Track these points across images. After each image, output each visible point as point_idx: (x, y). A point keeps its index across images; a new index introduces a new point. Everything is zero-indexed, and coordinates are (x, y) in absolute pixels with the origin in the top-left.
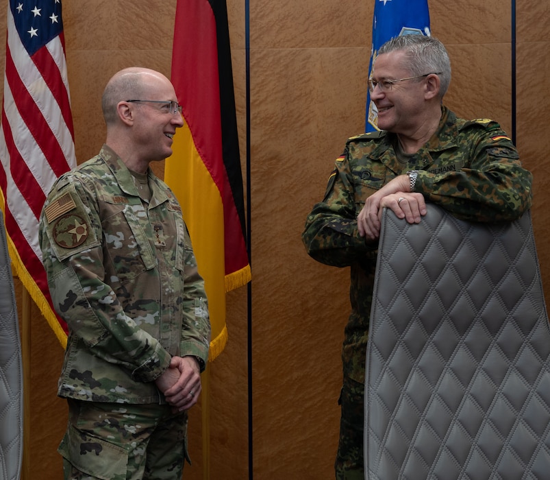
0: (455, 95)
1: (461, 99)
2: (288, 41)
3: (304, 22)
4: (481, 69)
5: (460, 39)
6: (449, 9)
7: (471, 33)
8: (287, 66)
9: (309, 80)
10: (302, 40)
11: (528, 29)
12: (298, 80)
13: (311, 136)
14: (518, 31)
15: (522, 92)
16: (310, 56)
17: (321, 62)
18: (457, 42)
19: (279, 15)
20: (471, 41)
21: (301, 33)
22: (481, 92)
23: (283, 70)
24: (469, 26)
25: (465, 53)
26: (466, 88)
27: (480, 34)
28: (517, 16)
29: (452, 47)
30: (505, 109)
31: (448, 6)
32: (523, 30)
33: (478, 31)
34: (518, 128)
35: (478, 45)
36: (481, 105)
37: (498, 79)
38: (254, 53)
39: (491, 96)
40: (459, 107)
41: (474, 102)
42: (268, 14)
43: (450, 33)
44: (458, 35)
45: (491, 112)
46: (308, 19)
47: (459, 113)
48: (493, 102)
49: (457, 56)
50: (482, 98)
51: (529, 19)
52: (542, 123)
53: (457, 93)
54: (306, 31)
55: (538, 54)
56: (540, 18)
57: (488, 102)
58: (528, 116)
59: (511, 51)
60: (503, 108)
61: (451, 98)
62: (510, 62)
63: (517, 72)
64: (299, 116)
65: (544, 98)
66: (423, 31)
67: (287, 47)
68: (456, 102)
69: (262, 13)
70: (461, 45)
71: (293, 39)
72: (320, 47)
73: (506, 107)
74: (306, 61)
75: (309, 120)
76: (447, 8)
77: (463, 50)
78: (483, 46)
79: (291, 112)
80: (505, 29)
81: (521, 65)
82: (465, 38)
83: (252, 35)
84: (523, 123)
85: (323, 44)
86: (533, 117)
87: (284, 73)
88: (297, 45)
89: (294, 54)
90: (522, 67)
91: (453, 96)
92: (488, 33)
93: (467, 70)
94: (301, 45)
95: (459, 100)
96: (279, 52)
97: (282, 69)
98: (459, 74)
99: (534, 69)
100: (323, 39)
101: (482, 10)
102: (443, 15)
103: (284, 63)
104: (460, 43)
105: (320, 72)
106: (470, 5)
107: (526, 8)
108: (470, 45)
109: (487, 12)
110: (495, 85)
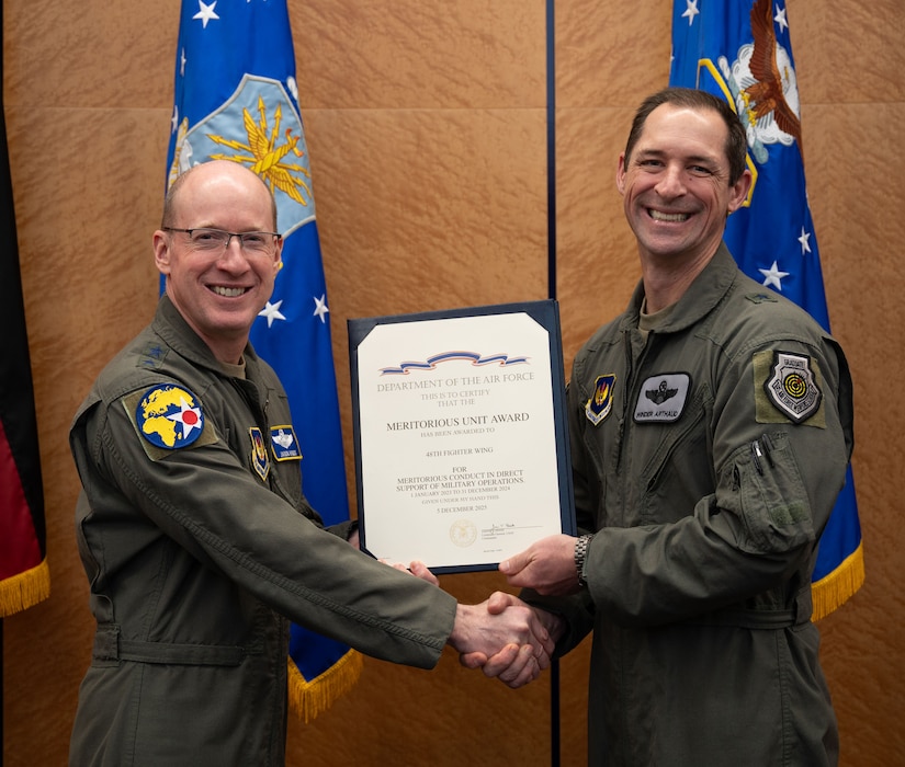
0: (434, 212)
1: (446, 221)
2: (87, 92)
3: (122, 54)
4: (486, 162)
5: (443, 98)
6: (421, 37)
7: (467, 86)
8: (83, 146)
9: (132, 176)
10: (117, 92)
11: (580, 81)
12: (108, 175)
13: (135, 293)
14: (559, 85)
15: (568, 209)
16: (134, 125)
17: (158, 139)
18: (438, 104)
19: (68, 37)
20: (466, 104)
21: (116, 77)
22: (486, 207)
23: (75, 154)
24: (461, 71)
25: (454, 128)
26: (456, 198)
27: (484, 88)
28: (558, 55)
29: (428, 114)
30: (535, 243)
31: (419, 29)
32: (569, 84)
33: (481, 84)
34: (560, 281)
35: (481, 111)
36: (486, 234)
37: (520, 181)
38: (13, 116)
39: (507, 215)
40: (443, 237)
41: (473, 229)
42: (44, 34)
43: (424, 87)
44: (439, 89)
45: (507, 248)
46: (129, 47)
47: (443, 249)
48: (511, 228)
49: (439, 132)
50: (488, 219)
51: (582, 62)
52: (606, 273)
53: (438, 207)
54: (125, 72)
55: (599, 132)
56: (603, 60)
57: (502, 228)
58: (580, 257)
59: (545, 126)
60: (531, 240)
61: (426, 217)
62: (544, 148)
63: (559, 167)
64: (110, 252)
65: (612, 220)
66: (285, 85)
67: (85, 104)
68: (436, 227)
69: (30, 33)
70: (448, 111)
71: (96, 88)
72: (155, 106)
73: (536, 238)
74: (124, 136)
75: (130, 259)
76: (418, 33)
77: (450, 120)
78: (490, 114)
79: (93, 241)
80: (533, 80)
81: (566, 153)
82: (455, 97)
83: (9, 78)
84: (571, 271)
85: (161, 102)
86: (590, 259)
87: (77, 159)
88: (105, 102)
89: (99, 120)
90: (568, 158)
91: (430, 215)
92: (500, 87)
93: (459, 161)
94: (114, 101)
95: (443, 223)
96: (68, 116)
97: (73, 150)
98: (441, 169)
99: (591, 163)
100: (161, 91)
101: (488, 40)
102: (411, 49)
103: (78, 140)
104: (444, 106)
105: (155, 160)
106: (463, 29)
107: (574, 38)
108: (463, 110)
109: (497, 45)
110: (514, 194)
